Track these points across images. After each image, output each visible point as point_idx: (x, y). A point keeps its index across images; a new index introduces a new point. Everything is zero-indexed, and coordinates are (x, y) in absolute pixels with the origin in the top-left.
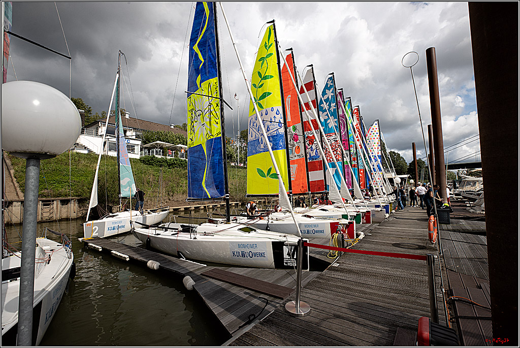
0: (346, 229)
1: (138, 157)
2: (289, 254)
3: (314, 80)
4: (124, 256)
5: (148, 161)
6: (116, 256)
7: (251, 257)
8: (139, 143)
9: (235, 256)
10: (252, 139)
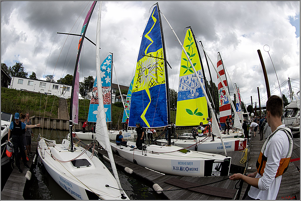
2: (216, 169)
3: (221, 59)
7: (187, 171)
8: (115, 95)
9: (175, 169)
10: (183, 90)
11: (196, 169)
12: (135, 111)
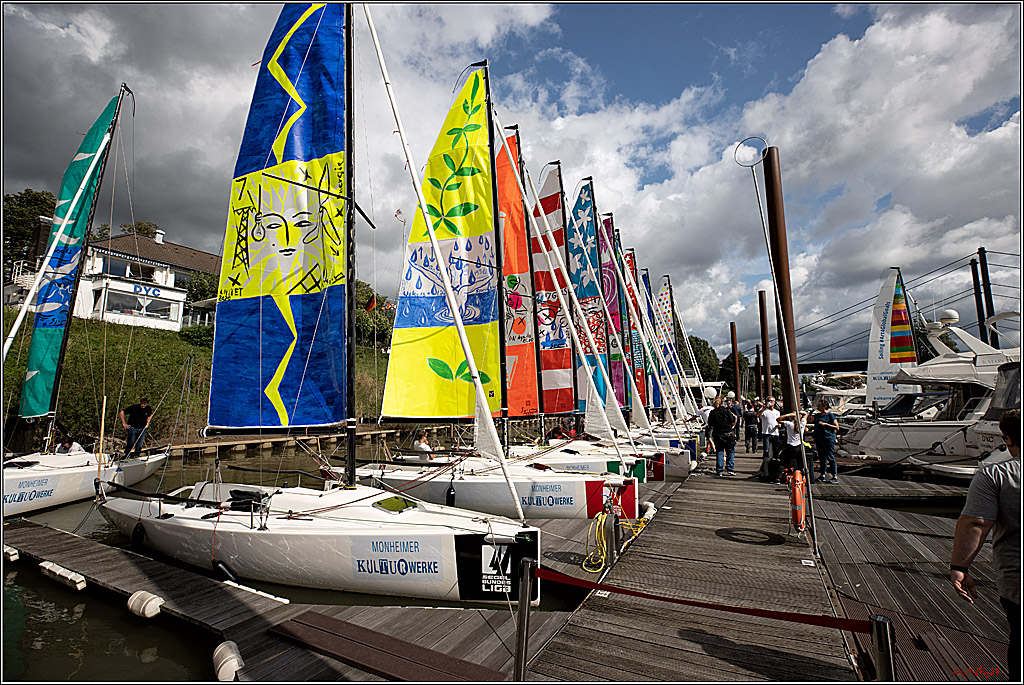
0: (618, 495)
1: (177, 327)
2: (494, 565)
3: (562, 190)
4: (71, 576)
5: (200, 337)
6: (52, 576)
7: (403, 574)
8: (182, 297)
9: (364, 571)
10: (418, 292)
11: (430, 567)
12: (238, 372)
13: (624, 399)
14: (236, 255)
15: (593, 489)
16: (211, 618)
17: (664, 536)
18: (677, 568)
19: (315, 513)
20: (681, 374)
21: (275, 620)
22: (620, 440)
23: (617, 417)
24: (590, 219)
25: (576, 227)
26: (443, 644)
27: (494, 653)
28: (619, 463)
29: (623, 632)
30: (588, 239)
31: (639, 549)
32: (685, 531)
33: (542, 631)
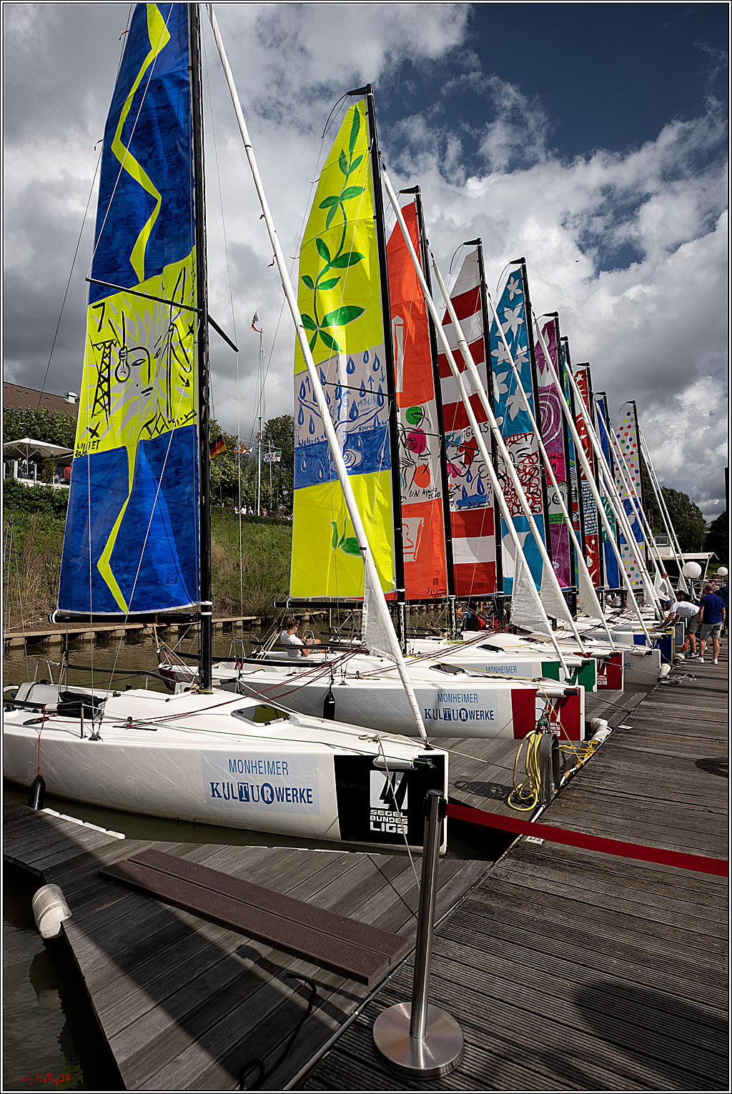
0: (556, 709)
3: (483, 282)
7: (268, 802)
9: (219, 796)
10: (312, 438)
13: (569, 576)
14: (96, 401)
15: (522, 701)
16: (28, 854)
17: (622, 766)
18: (640, 810)
19: (162, 721)
20: (649, 540)
21: (109, 858)
22: (560, 634)
23: (558, 601)
24: (521, 321)
25: (502, 332)
26: (323, 897)
27: (390, 910)
28: (558, 664)
29: (563, 891)
30: (519, 351)
31: (585, 782)
32: (652, 760)
33: (452, 885)
